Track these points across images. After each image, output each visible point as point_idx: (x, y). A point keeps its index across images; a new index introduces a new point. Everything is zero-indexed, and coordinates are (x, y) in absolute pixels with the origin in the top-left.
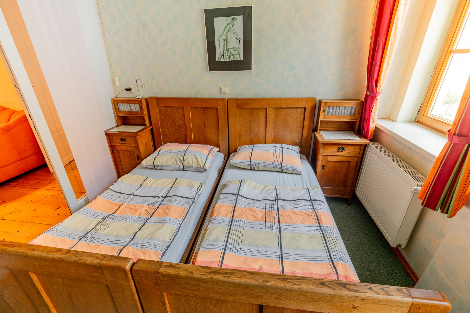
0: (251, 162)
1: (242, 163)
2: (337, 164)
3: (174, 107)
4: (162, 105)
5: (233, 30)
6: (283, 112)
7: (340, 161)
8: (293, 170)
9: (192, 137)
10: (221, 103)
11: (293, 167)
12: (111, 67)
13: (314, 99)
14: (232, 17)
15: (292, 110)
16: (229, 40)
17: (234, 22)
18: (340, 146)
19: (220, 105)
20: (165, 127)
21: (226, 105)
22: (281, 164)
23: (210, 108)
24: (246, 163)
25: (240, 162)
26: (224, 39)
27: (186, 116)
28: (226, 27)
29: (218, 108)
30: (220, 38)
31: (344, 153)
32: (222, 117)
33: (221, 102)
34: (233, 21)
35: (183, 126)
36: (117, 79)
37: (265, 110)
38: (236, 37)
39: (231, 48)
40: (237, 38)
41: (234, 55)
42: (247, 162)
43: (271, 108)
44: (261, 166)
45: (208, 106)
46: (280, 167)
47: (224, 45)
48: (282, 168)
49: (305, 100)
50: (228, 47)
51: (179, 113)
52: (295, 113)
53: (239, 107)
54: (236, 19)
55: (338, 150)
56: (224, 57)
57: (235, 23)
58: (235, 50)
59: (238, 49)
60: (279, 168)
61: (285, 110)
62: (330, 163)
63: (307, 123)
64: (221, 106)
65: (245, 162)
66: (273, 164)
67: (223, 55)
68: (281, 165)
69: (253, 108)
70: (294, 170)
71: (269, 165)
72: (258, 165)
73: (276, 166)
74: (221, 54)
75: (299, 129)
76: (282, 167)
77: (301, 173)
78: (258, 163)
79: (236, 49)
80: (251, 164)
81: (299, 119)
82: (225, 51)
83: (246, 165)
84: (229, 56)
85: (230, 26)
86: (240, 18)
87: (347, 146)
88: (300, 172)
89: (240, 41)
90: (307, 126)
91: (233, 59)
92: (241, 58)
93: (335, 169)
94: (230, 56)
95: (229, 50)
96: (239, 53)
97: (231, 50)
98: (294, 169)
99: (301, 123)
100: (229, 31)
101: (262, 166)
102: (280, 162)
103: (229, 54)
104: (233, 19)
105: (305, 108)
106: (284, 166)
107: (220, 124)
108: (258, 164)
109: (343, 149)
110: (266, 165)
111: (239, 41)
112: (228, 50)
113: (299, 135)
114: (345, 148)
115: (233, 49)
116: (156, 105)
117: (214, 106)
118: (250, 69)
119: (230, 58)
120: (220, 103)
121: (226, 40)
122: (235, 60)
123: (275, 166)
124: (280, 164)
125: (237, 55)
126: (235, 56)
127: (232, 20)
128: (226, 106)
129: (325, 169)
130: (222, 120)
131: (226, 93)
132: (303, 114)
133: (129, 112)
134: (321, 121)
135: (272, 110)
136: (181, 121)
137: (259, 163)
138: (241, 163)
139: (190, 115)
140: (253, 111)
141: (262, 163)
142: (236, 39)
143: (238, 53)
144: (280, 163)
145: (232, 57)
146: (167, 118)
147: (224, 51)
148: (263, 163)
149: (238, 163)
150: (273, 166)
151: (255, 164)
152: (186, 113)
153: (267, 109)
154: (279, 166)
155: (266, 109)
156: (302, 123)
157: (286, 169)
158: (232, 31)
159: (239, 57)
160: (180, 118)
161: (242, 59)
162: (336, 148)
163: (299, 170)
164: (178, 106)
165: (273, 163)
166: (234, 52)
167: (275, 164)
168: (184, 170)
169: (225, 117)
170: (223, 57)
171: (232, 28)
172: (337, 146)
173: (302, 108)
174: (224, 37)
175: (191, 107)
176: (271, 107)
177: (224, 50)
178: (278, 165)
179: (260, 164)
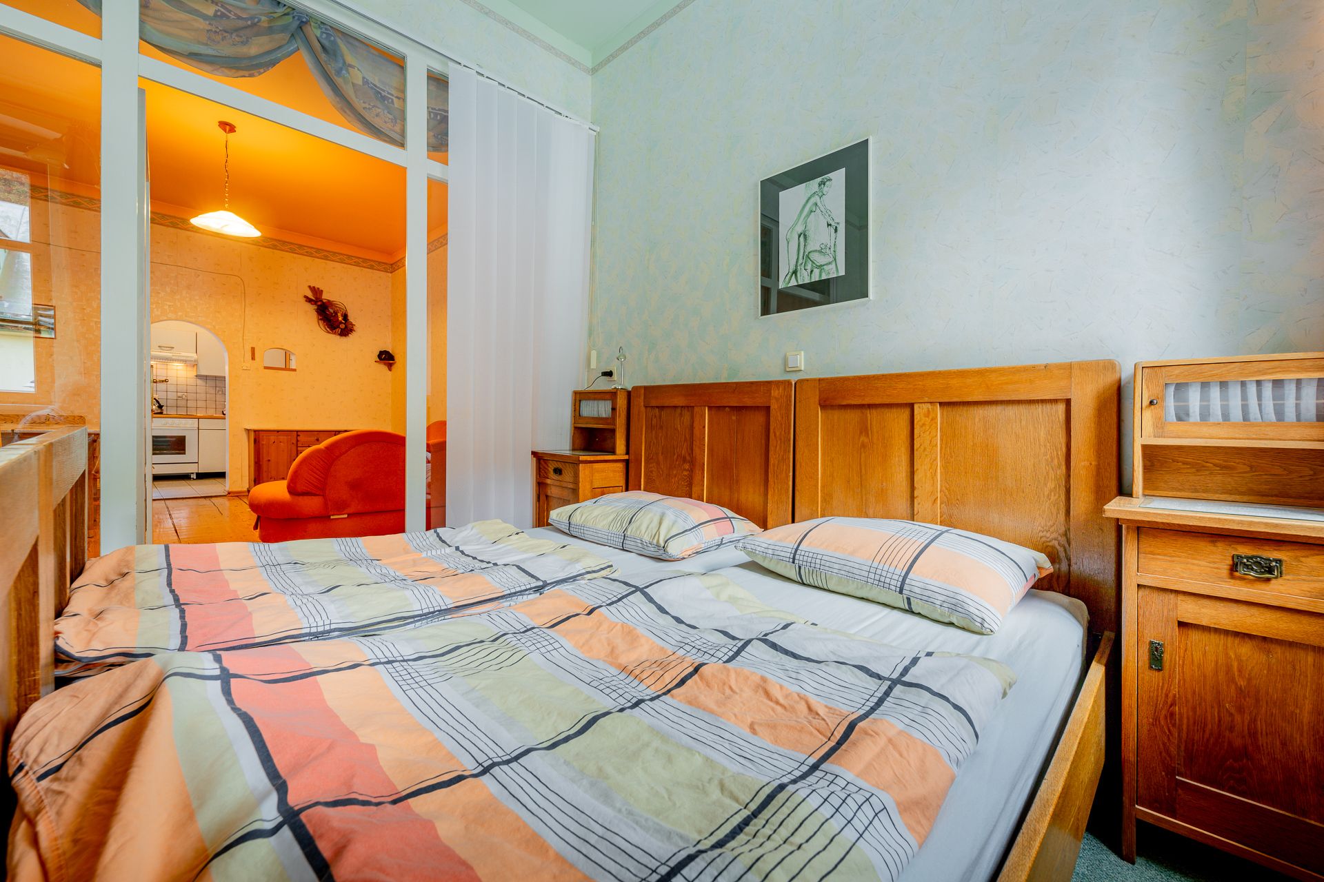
0: (799, 552)
1: (770, 552)
2: (1246, 650)
3: (675, 407)
4: (654, 403)
5: (823, 209)
6: (977, 420)
7: (1264, 639)
8: (949, 606)
9: (703, 490)
10: (777, 392)
11: (951, 595)
12: (591, 332)
13: (1110, 366)
14: (819, 179)
15: (1011, 411)
16: (810, 234)
17: (825, 187)
18: (1244, 550)
19: (776, 398)
20: (652, 458)
21: (790, 396)
22: (903, 574)
23: (752, 407)
24: (782, 554)
25: (766, 546)
26: (799, 233)
27: (697, 432)
28: (804, 206)
29: (770, 407)
30: (791, 233)
31: (1280, 591)
32: (778, 434)
33: (779, 390)
34: (823, 186)
35: (688, 458)
36: (594, 353)
37: (907, 412)
38: (829, 220)
39: (816, 251)
40: (831, 222)
41: (821, 266)
42: (785, 549)
43: (929, 405)
44: (827, 569)
45: (748, 401)
46: (896, 583)
47: (799, 246)
48: (904, 592)
49: (1062, 371)
50: (809, 249)
51: (683, 423)
52: (1024, 423)
53: (825, 401)
54: (830, 180)
55: (1233, 568)
56: (798, 275)
57: (825, 189)
58: (824, 254)
59: (832, 249)
60: (894, 588)
61: (980, 412)
62: (1195, 636)
63: (1087, 463)
64: (777, 400)
65: (781, 549)
66: (873, 570)
67: (795, 272)
68: (901, 579)
69: (870, 406)
70: (955, 607)
71: (855, 571)
72: (818, 566)
73: (882, 579)
74: (791, 271)
75: (1051, 485)
76: (906, 587)
77: (986, 625)
78: (819, 557)
79: (828, 250)
80: (797, 557)
81: (1045, 446)
82: (800, 261)
83: (781, 558)
84: (809, 271)
85: (816, 199)
86: (838, 177)
87: (1288, 554)
88: (979, 620)
89: (838, 229)
90: (1083, 472)
91: (820, 275)
92: (837, 269)
93: (1242, 683)
94: (812, 271)
95: (811, 256)
96: (835, 259)
97: (814, 256)
98: (953, 601)
99: (1056, 461)
100: (811, 211)
101: (831, 570)
102: (901, 565)
103: (809, 267)
104: (823, 183)
105: (1068, 402)
106: (913, 583)
107: (771, 453)
108: (818, 561)
109: (1268, 570)
110: (845, 568)
111: (836, 230)
112: (808, 256)
113: (1054, 511)
114: (1279, 561)
115: (820, 252)
116: (643, 404)
117: (759, 401)
118: (866, 295)
119: (813, 275)
120: (775, 393)
121: (804, 235)
122: (824, 277)
123: (877, 577)
124: (898, 571)
125: (830, 263)
126: (825, 267)
127: (820, 185)
128: (790, 401)
129: (1167, 665)
130: (779, 442)
131: (797, 369)
132: (1064, 427)
133: (593, 418)
134: (1145, 448)
135: (933, 410)
136: (685, 444)
137: (824, 558)
138: (766, 551)
139: (704, 427)
140: (869, 415)
141: (834, 560)
142: (829, 225)
143: (832, 259)
144: (900, 571)
145: (816, 271)
146: (660, 435)
147: (797, 262)
148: (838, 561)
149: (759, 549)
150: (872, 576)
151: (809, 560)
152: (696, 424)
153: (916, 406)
154: (893, 582)
155: (911, 406)
156: (1064, 463)
157: (920, 597)
158: (818, 210)
159: (834, 269)
160: (685, 436)
161: (842, 273)
162: (1221, 555)
163: (977, 612)
164: (684, 405)
165: (875, 565)
166: (820, 259)
167: (879, 572)
168: (623, 550)
169: (785, 433)
170: (796, 275)
171: (819, 204)
172: (1219, 544)
173: (1055, 401)
174: (800, 229)
175: (710, 408)
176: (926, 399)
177: (798, 259)
178: (889, 575)
179: (828, 564)
